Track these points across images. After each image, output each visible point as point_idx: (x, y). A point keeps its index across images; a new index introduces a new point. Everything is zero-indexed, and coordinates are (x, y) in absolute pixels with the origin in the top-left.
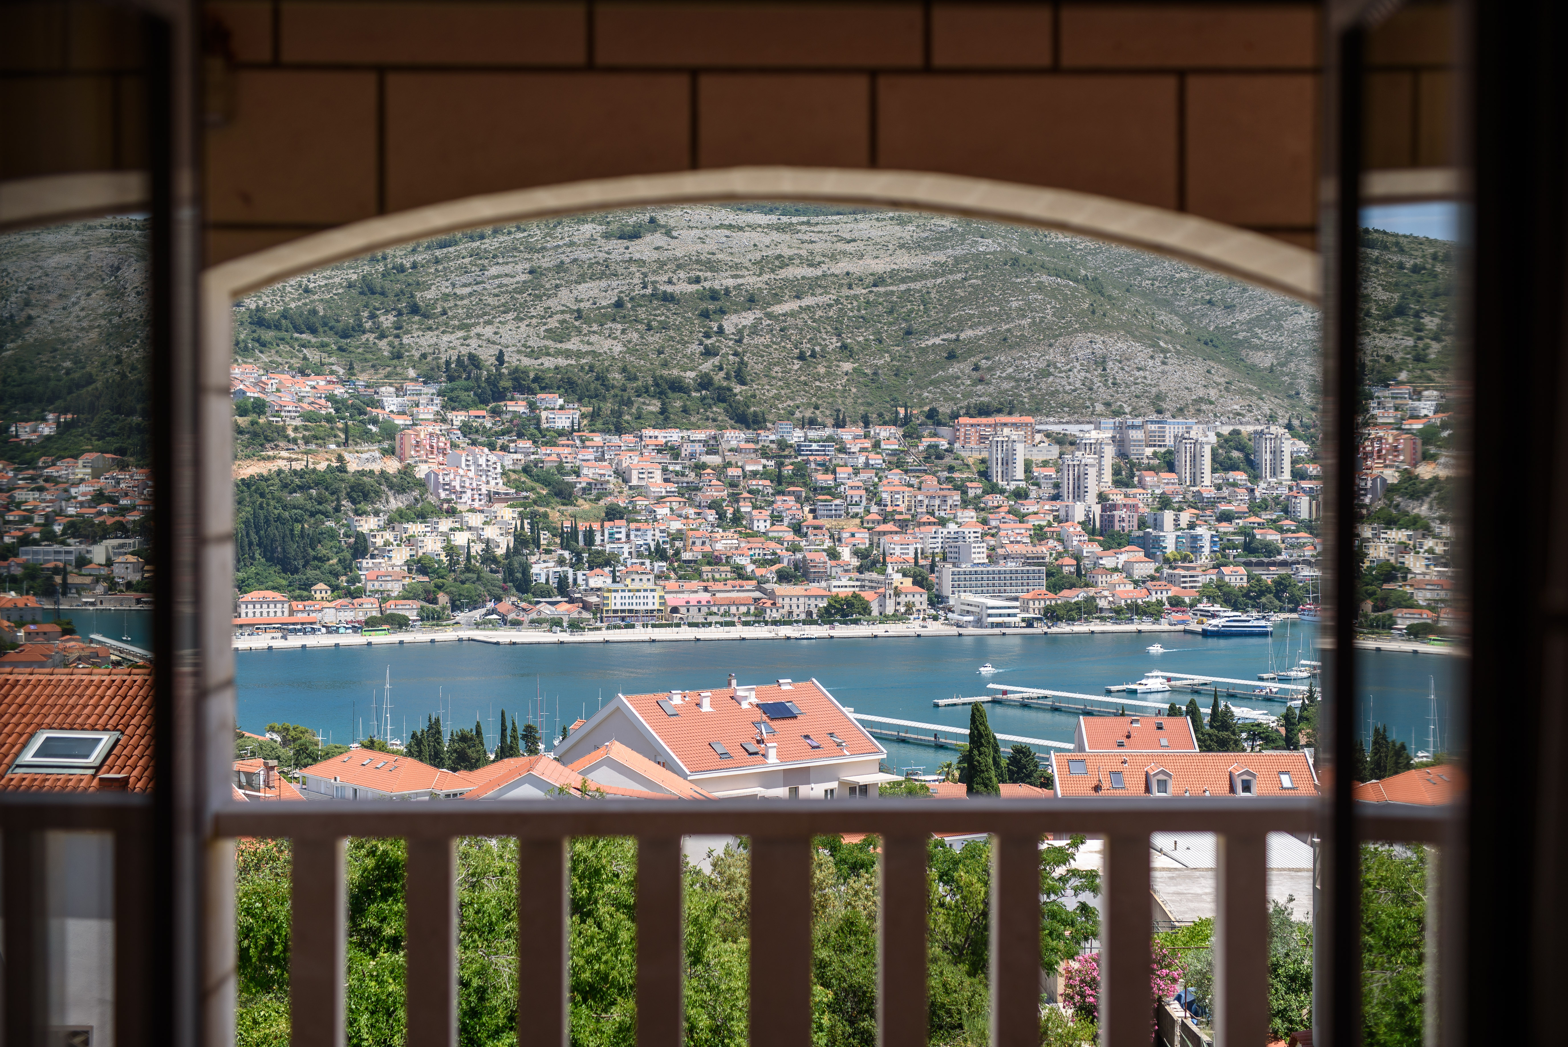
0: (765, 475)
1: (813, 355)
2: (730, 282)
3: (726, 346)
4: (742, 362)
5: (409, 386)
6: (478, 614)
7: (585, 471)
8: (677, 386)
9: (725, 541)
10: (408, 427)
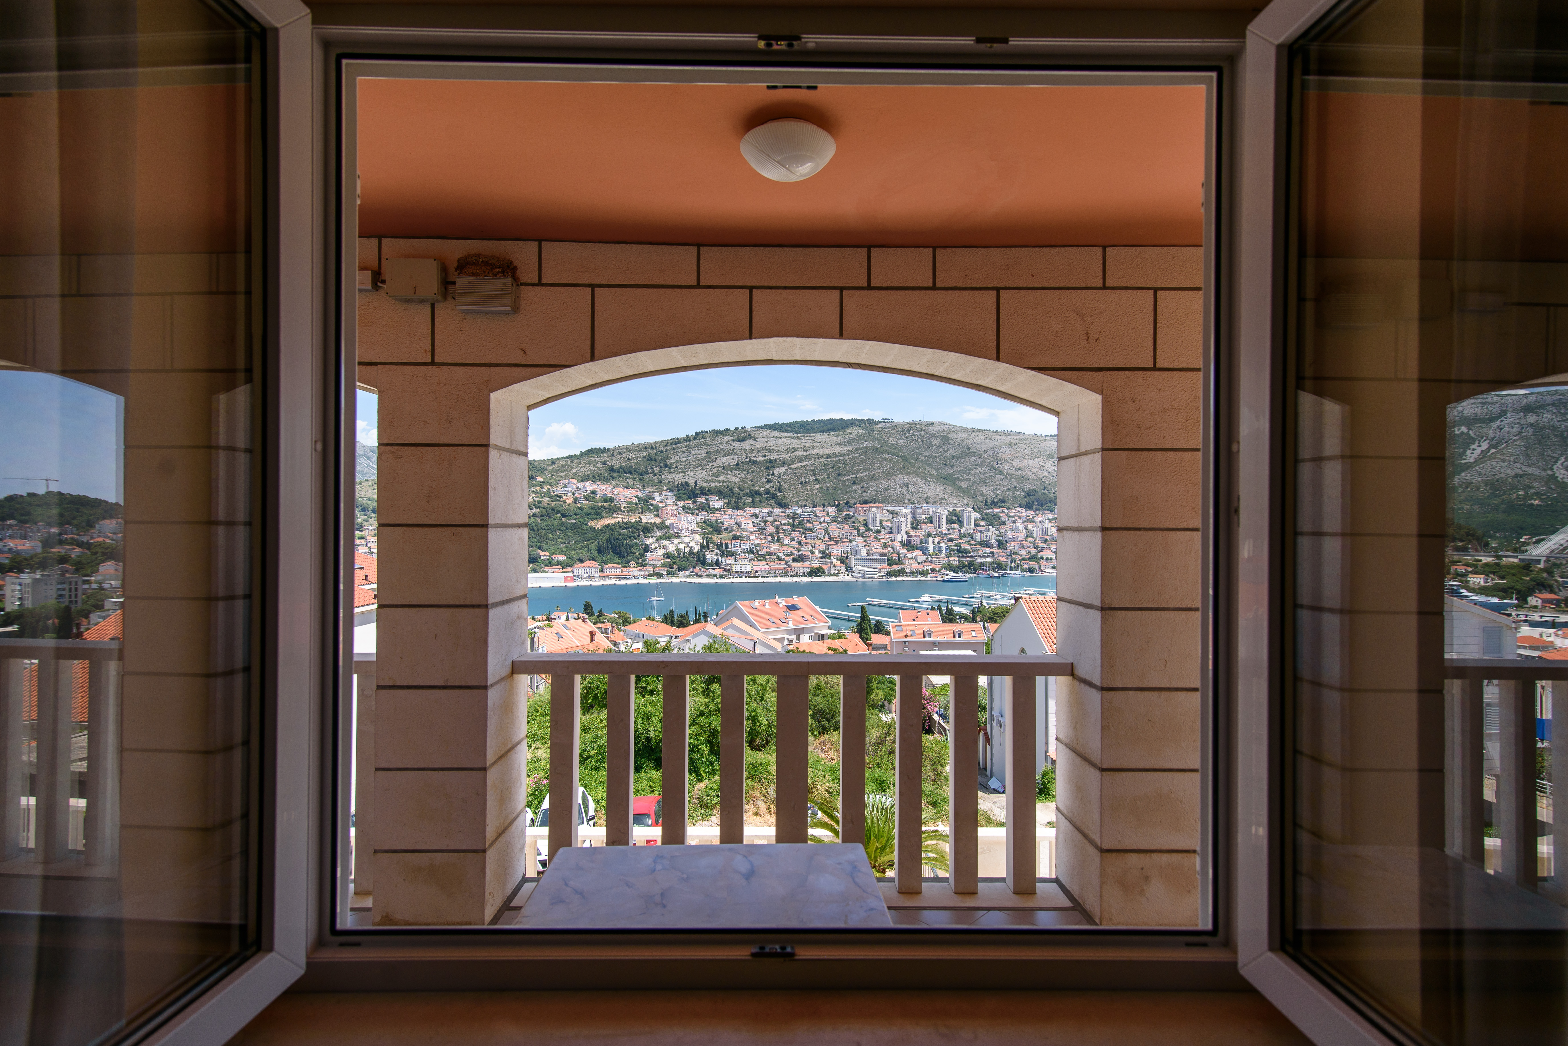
0: (788, 524)
1: (806, 482)
2: (777, 457)
3: (775, 479)
4: (780, 485)
5: (664, 492)
6: (687, 573)
7: (725, 523)
8: (758, 493)
9: (774, 547)
10: (663, 507)
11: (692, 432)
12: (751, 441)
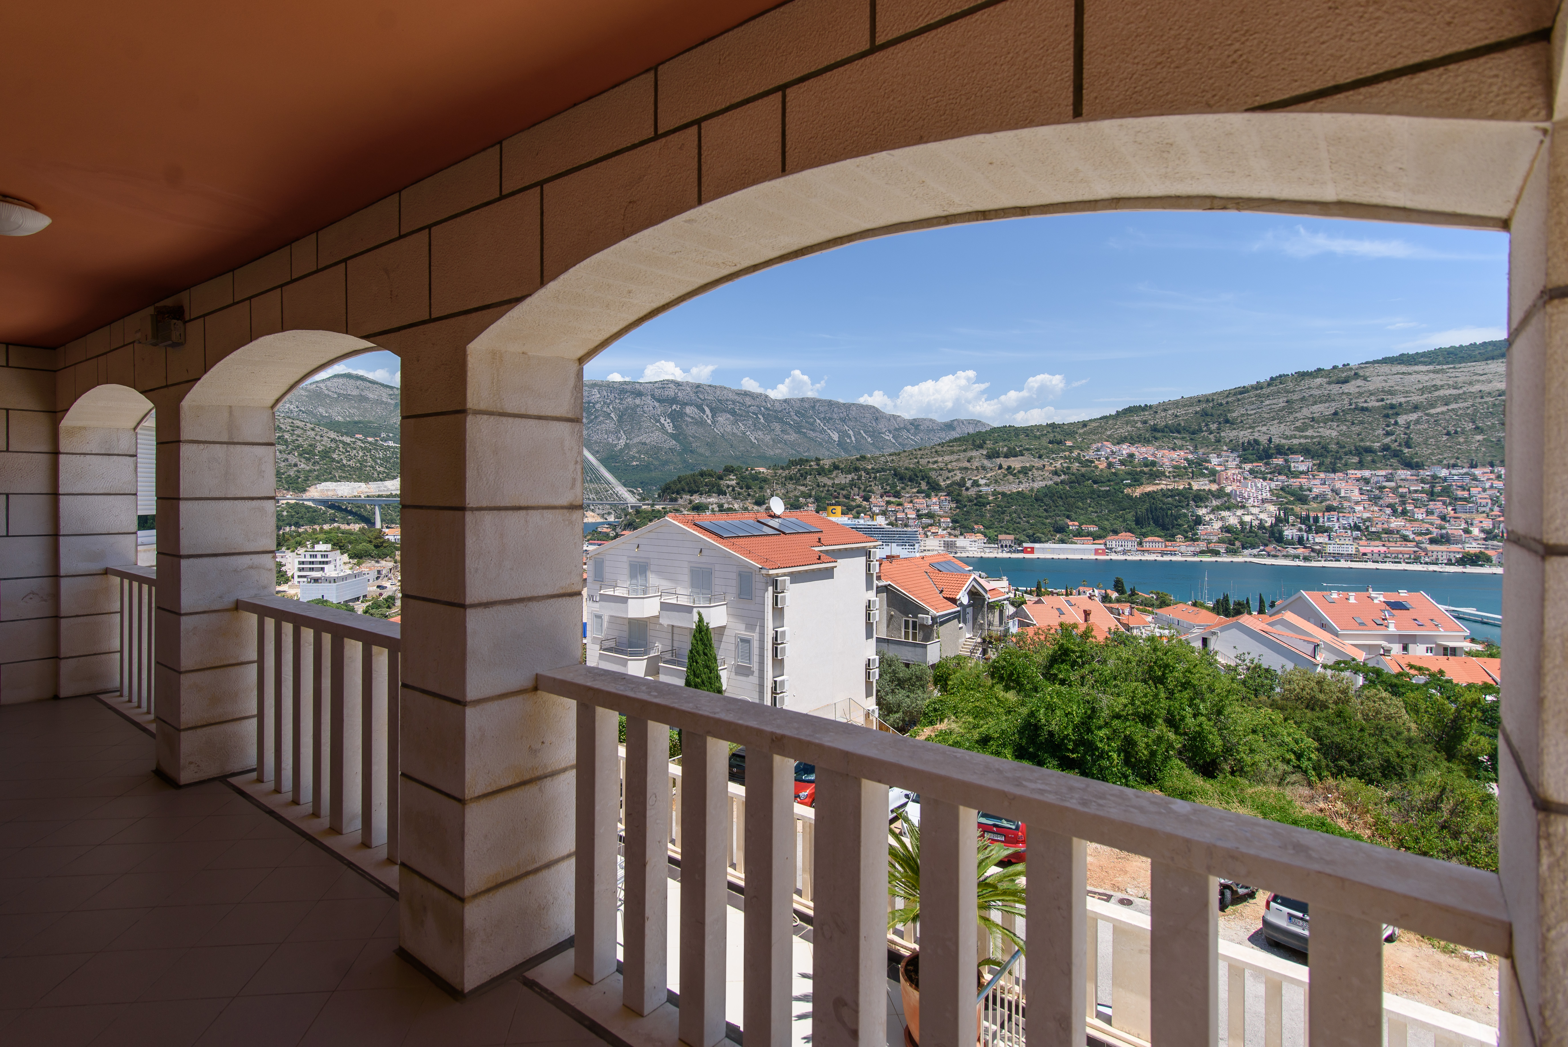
0: (1422, 491)
1: (1456, 432)
2: (1403, 400)
3: (1399, 431)
4: (1409, 437)
5: (1223, 453)
6: (1255, 551)
7: (1315, 490)
8: (1369, 450)
9: (1396, 523)
10: (1222, 471)
11: (1264, 378)
12: (1359, 382)
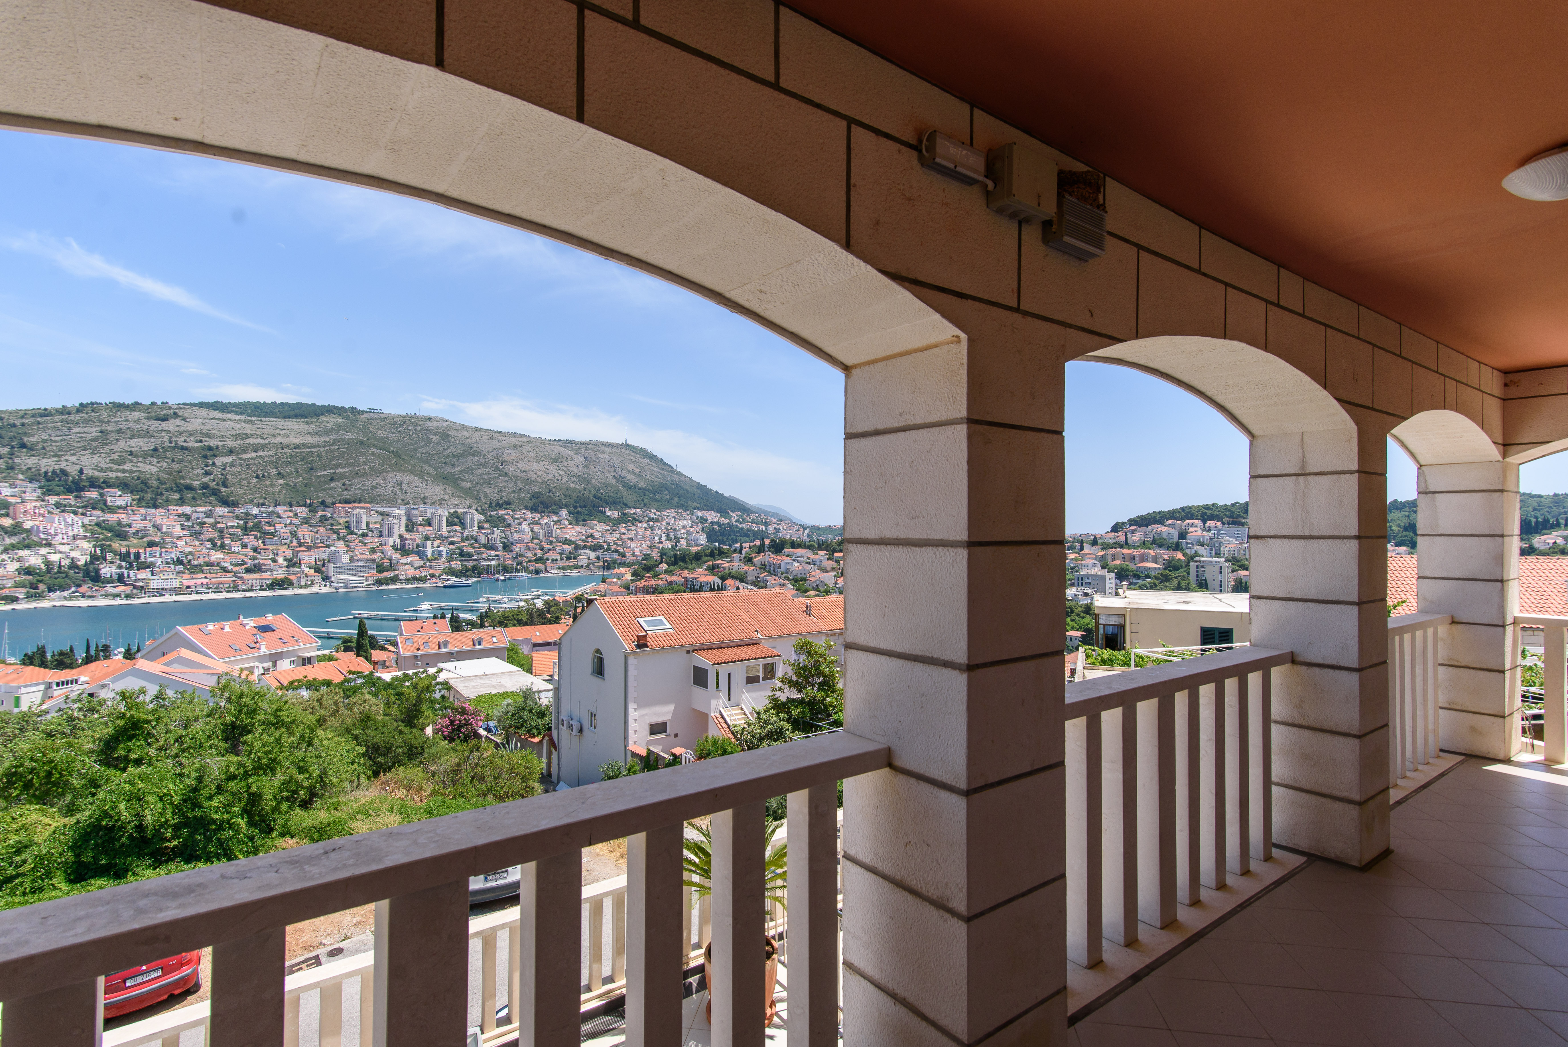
0: (238, 527)
1: (264, 476)
2: (219, 443)
3: (217, 471)
4: (226, 478)
5: (19, 483)
6: (66, 593)
7: (135, 525)
8: (189, 488)
9: (216, 556)
10: (18, 503)
11: (73, 402)
12: (179, 422)
